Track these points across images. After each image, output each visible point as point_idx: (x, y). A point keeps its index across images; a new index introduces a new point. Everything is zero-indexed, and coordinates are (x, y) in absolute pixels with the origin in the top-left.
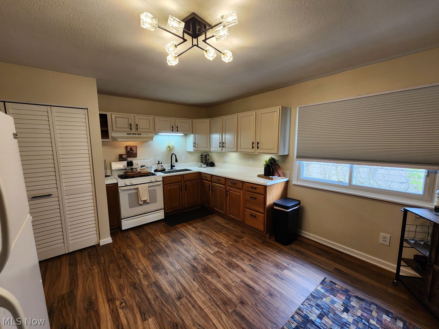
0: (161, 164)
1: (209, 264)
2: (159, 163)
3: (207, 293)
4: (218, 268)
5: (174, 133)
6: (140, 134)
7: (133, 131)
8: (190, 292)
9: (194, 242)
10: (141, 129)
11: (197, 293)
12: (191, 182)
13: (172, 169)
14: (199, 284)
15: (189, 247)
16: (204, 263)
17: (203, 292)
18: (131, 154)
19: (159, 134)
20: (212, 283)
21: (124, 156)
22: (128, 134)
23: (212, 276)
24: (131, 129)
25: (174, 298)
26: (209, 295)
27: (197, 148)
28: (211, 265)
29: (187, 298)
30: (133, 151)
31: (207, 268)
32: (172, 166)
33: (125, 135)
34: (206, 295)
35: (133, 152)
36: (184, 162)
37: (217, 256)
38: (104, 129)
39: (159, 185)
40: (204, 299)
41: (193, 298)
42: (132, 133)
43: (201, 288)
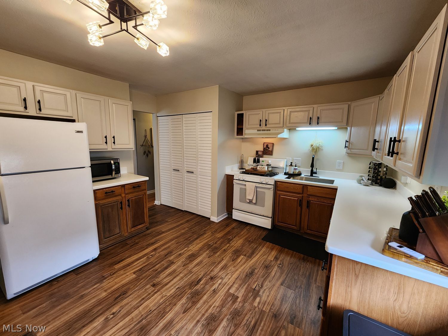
0: (296, 166)
1: (207, 294)
2: (291, 165)
3: (159, 306)
4: (201, 306)
5: (312, 127)
6: (270, 130)
7: (264, 127)
8: (161, 291)
9: (244, 268)
10: (270, 124)
11: (160, 297)
12: (318, 200)
13: (312, 175)
14: (172, 294)
15: (233, 266)
16: (207, 289)
17: (160, 302)
18: (267, 151)
19: (297, 129)
20: (175, 307)
21: (259, 153)
22: (258, 130)
23: (185, 304)
24: (260, 125)
25: (154, 281)
26: (157, 308)
27: (351, 149)
28: (205, 297)
29: (153, 291)
30: (269, 148)
31: (199, 295)
32: (312, 173)
33: (255, 131)
34: (157, 305)
35: (269, 150)
36: (338, 170)
37: (226, 299)
38: (240, 127)
39: (269, 189)
40: (151, 305)
41: (154, 295)
42: (261, 129)
43: (166, 298)
